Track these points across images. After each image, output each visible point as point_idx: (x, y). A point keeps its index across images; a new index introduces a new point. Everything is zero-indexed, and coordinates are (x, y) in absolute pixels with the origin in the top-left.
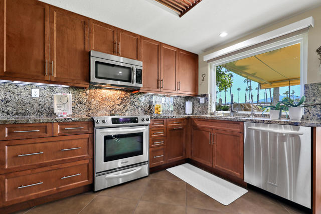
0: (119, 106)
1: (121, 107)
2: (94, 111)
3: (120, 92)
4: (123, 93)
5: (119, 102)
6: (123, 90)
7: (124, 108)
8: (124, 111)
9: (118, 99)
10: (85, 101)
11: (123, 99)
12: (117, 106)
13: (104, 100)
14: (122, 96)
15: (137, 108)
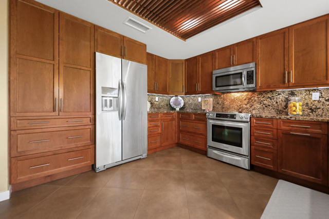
0: (246, 105)
1: (248, 106)
2: (226, 109)
3: (247, 93)
4: (250, 93)
5: (246, 102)
6: (250, 91)
7: (251, 107)
8: (251, 109)
9: (245, 99)
10: (220, 102)
11: (250, 99)
12: (244, 106)
13: (233, 101)
14: (249, 97)
15: (266, 107)
